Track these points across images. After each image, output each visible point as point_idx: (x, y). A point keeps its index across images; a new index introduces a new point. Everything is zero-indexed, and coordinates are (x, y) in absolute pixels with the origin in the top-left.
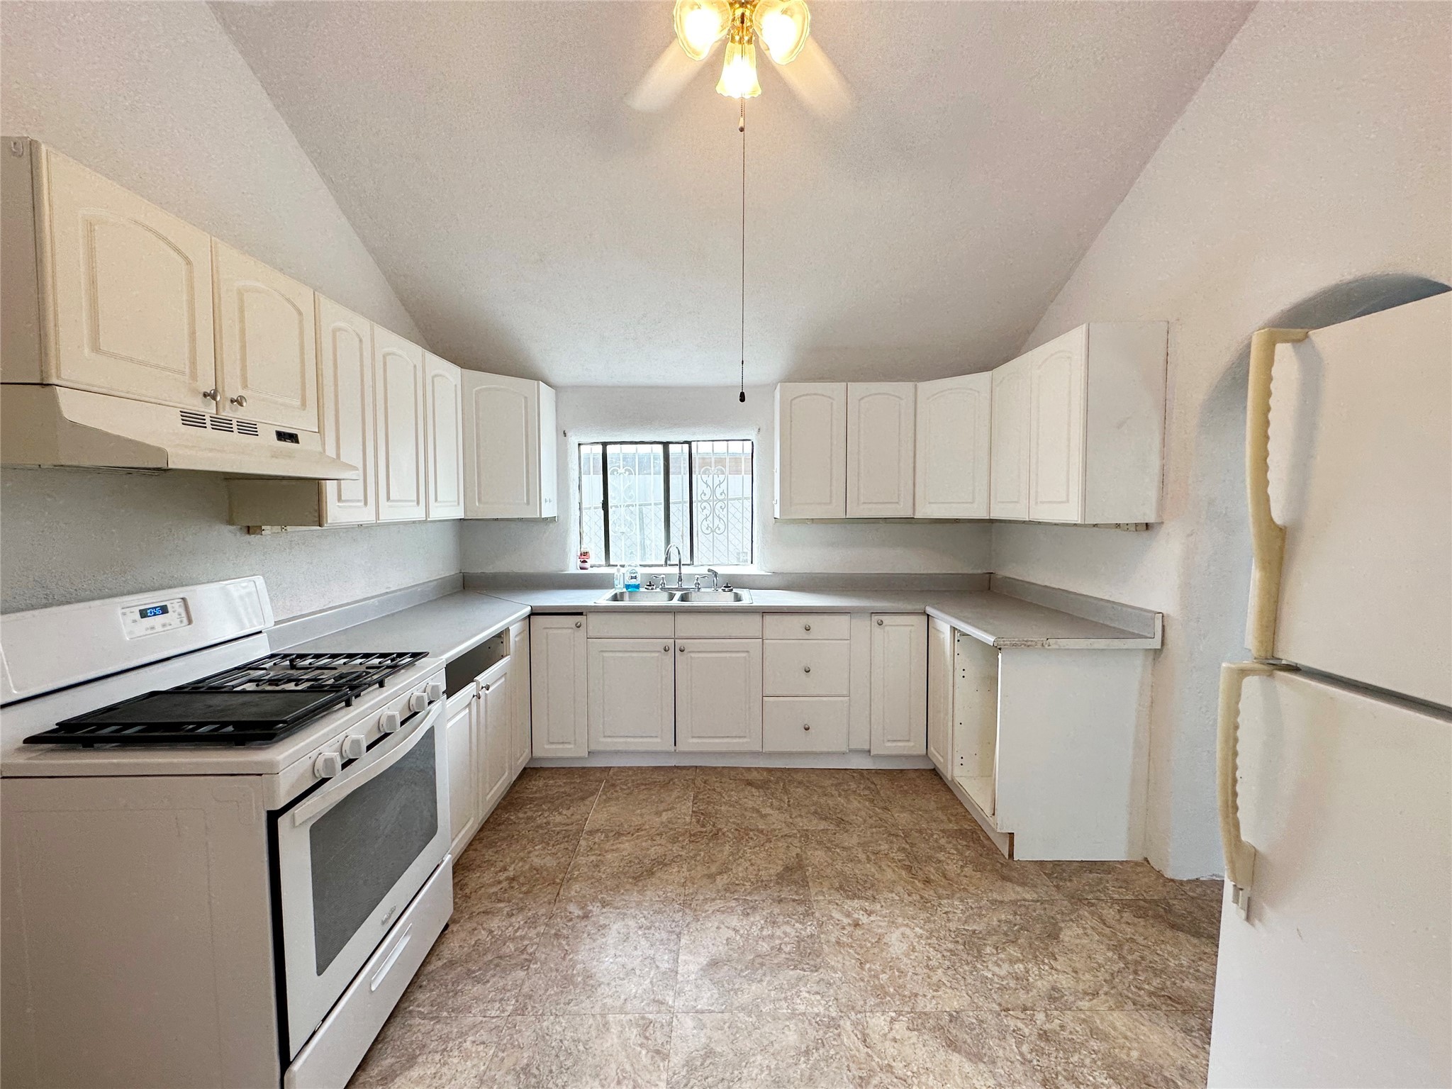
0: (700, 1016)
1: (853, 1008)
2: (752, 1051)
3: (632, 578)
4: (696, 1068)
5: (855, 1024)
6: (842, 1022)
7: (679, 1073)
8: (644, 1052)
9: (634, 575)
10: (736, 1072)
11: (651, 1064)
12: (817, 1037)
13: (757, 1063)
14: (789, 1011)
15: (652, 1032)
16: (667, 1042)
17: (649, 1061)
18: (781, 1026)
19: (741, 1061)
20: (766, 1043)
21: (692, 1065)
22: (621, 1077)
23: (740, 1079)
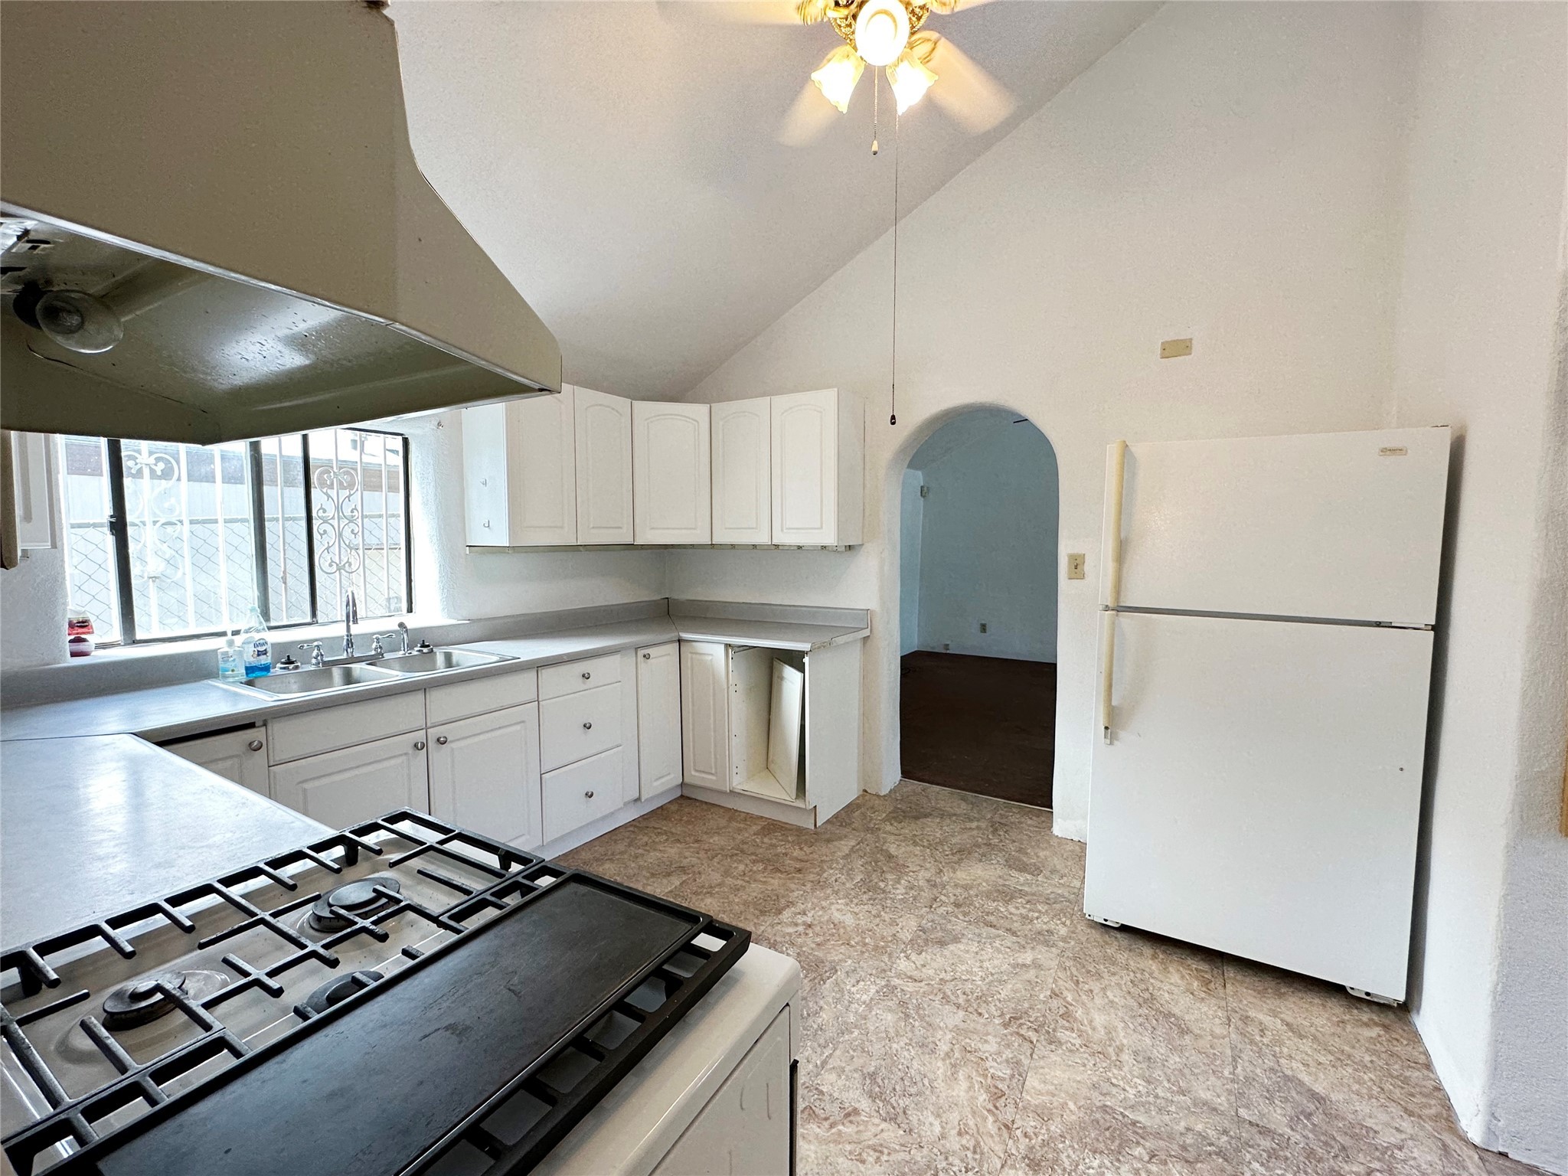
0: (829, 1066)
1: (885, 971)
2: (887, 1047)
3: (259, 653)
4: (881, 1093)
5: (898, 976)
6: (892, 983)
7: (879, 1108)
8: (841, 1127)
9: (261, 649)
10: (900, 1067)
11: (857, 1126)
12: (898, 1002)
13: (899, 1049)
14: (864, 1006)
15: (822, 1111)
16: (841, 1103)
17: (854, 1126)
18: (875, 1018)
19: (892, 1059)
20: (884, 1035)
21: (876, 1094)
22: (857, 1157)
23: (908, 1067)
